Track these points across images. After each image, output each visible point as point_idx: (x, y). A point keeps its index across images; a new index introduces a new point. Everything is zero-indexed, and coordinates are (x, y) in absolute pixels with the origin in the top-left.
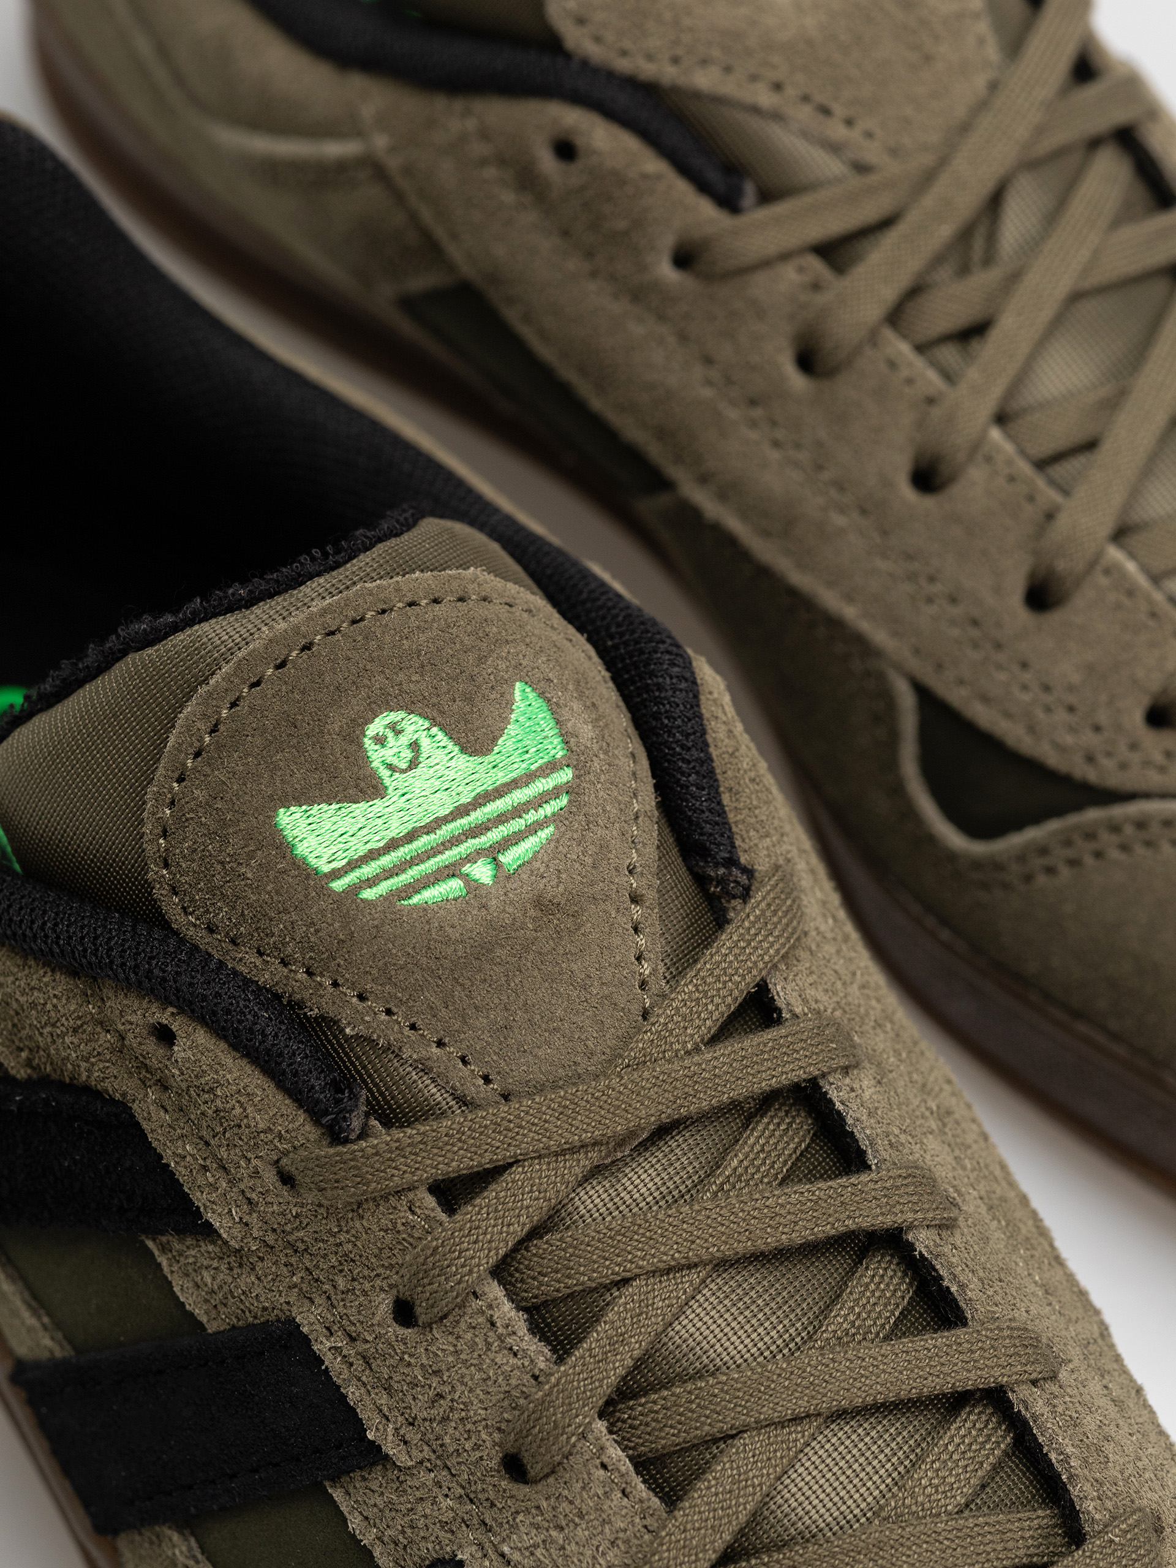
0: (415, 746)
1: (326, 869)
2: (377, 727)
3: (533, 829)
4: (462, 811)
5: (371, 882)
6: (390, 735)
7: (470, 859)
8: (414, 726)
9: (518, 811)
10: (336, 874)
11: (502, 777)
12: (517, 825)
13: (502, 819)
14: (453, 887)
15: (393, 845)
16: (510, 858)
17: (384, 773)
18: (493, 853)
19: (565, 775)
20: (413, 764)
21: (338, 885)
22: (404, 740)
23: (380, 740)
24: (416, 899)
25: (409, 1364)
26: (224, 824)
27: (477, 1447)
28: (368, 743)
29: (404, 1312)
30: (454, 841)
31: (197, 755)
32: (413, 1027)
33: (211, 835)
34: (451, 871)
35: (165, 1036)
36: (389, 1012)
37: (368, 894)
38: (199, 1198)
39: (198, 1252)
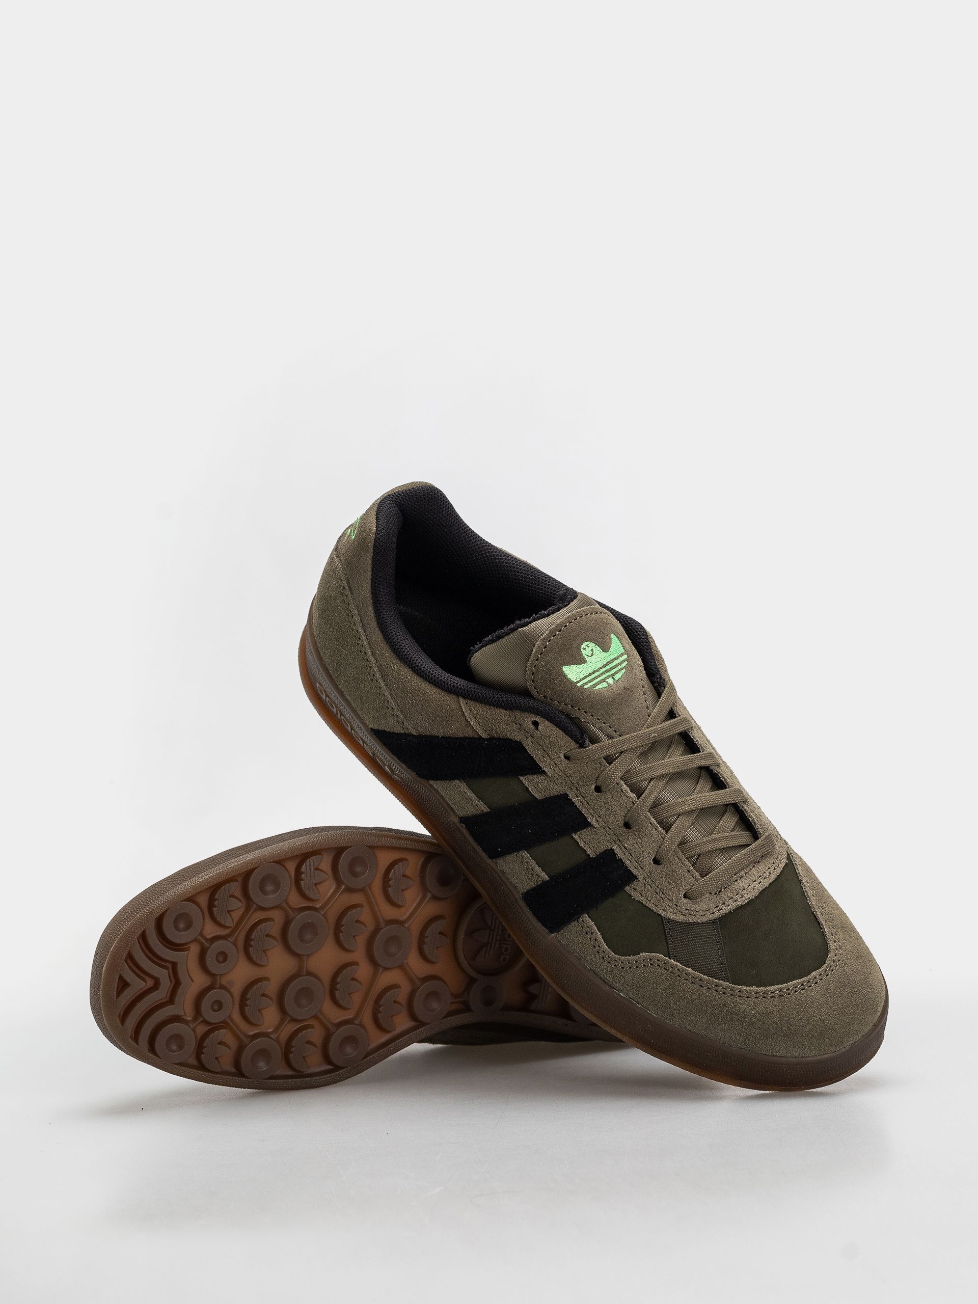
0: (592, 650)
1: (575, 681)
2: (583, 646)
3: (620, 670)
4: (604, 666)
5: (586, 684)
6: (586, 647)
7: (607, 678)
8: (592, 645)
9: (616, 666)
10: (578, 682)
11: (613, 657)
12: (617, 669)
13: (613, 668)
14: (604, 685)
15: (590, 675)
16: (617, 677)
17: (586, 657)
18: (612, 676)
19: (625, 657)
20: (592, 655)
21: (579, 685)
22: (590, 648)
23: (584, 649)
24: (597, 688)
25: (600, 802)
26: (550, 671)
27: (617, 821)
28: (582, 650)
29: (598, 789)
30: (602, 674)
31: (541, 654)
32: (598, 719)
33: (546, 673)
34: (603, 681)
35: (536, 724)
36: (592, 716)
37: (585, 687)
38: (541, 765)
39: (537, 779)
